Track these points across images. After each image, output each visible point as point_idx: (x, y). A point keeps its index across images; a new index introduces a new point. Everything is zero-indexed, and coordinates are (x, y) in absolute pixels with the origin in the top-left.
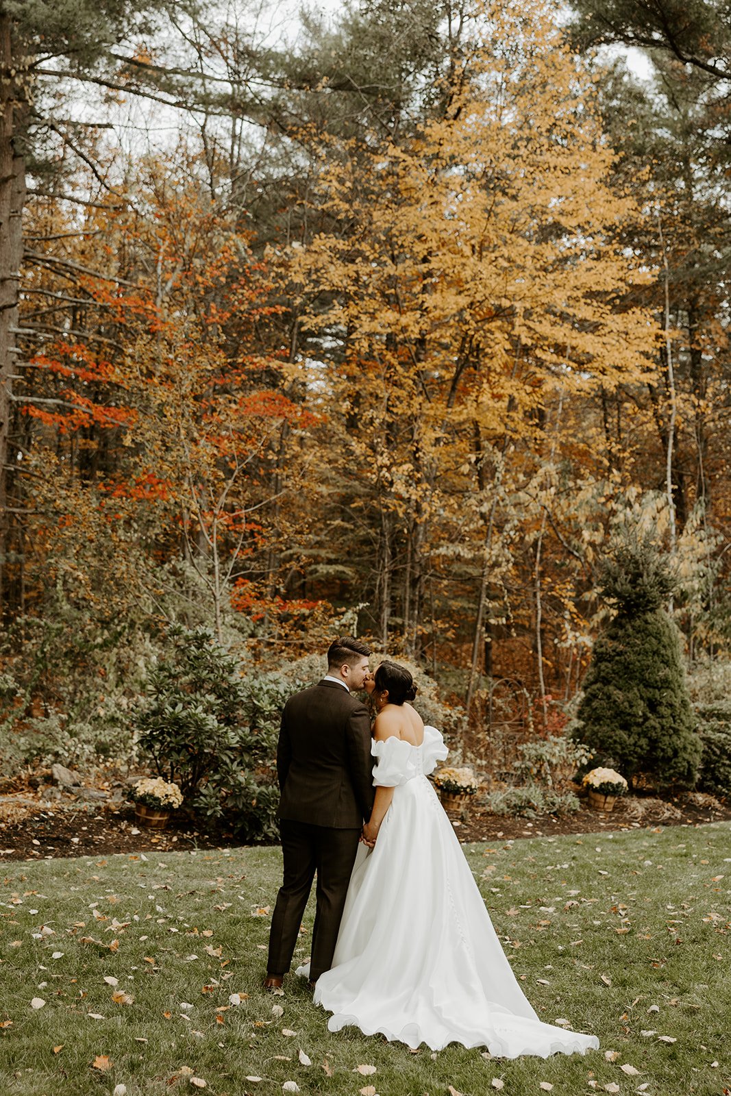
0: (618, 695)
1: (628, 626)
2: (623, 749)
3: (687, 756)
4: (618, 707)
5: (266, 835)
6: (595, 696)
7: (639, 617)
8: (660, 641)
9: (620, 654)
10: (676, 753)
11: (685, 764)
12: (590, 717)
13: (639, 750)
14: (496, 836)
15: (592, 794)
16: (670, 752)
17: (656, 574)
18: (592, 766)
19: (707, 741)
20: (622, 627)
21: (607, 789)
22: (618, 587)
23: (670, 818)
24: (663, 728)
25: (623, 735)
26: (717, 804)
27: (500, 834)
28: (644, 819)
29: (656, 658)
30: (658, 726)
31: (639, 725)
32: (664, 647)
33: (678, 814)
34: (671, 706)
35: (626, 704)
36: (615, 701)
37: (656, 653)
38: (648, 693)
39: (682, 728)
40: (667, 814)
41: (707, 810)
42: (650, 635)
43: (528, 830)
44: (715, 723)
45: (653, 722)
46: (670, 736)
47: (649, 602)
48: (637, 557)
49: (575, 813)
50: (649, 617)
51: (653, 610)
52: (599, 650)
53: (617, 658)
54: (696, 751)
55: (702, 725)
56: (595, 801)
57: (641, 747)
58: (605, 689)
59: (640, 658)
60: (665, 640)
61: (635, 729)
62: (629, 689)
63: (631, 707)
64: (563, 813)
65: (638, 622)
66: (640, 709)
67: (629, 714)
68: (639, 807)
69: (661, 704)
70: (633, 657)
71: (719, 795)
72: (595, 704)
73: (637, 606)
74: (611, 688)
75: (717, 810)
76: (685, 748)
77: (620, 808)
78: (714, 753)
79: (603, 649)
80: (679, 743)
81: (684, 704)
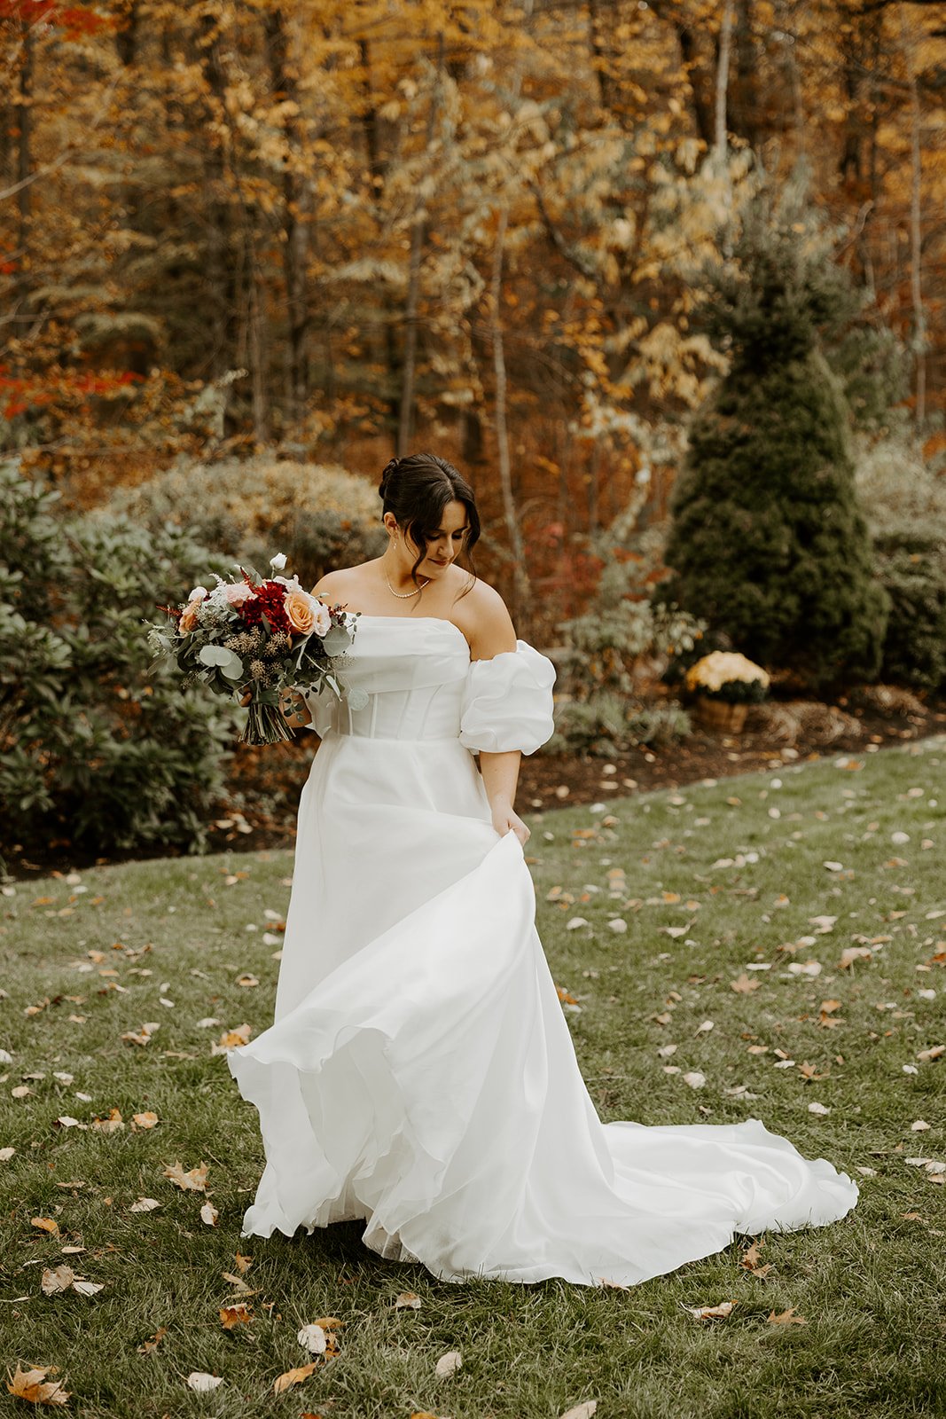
0: (743, 518)
1: (757, 390)
2: (755, 616)
3: (865, 622)
4: (744, 540)
5: (139, 838)
6: (696, 523)
7: (776, 371)
8: (815, 414)
9: (744, 441)
10: (847, 618)
11: (863, 637)
12: (689, 563)
13: (783, 617)
14: (554, 796)
15: (705, 703)
16: (837, 617)
17: (807, 287)
18: (701, 650)
19: (895, 592)
20: (743, 390)
21: (734, 692)
22: (738, 315)
23: (843, 737)
24: (825, 573)
25: (754, 590)
26: (913, 703)
27: (563, 792)
28: (800, 741)
29: (810, 446)
30: (816, 570)
31: (783, 571)
32: (824, 424)
33: (856, 727)
34: (837, 532)
35: (759, 534)
36: (737, 531)
37: (809, 436)
38: (797, 513)
39: (856, 572)
40: (838, 729)
41: (898, 715)
42: (798, 402)
43: (609, 778)
44: (902, 558)
45: (808, 564)
46: (838, 588)
47: (795, 340)
48: (772, 256)
49: (682, 740)
50: (795, 369)
51: (801, 357)
52: (703, 437)
53: (738, 450)
54: (881, 612)
55: (880, 563)
56: (713, 715)
57: (787, 612)
58: (718, 508)
59: (782, 446)
60: (825, 411)
61: (775, 579)
62: (762, 507)
63: (768, 537)
64: (662, 743)
65: (774, 381)
66: (784, 542)
67: (765, 553)
68: (789, 719)
69: (819, 530)
70: (768, 447)
71: (915, 687)
72: (699, 537)
73: (773, 349)
74: (729, 506)
75: (915, 714)
76: (862, 609)
77: (756, 725)
78: (906, 613)
79: (710, 435)
80: (853, 600)
81: (860, 528)
